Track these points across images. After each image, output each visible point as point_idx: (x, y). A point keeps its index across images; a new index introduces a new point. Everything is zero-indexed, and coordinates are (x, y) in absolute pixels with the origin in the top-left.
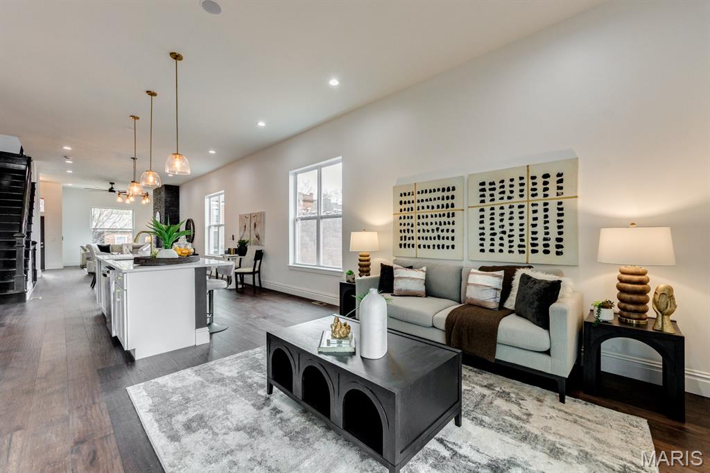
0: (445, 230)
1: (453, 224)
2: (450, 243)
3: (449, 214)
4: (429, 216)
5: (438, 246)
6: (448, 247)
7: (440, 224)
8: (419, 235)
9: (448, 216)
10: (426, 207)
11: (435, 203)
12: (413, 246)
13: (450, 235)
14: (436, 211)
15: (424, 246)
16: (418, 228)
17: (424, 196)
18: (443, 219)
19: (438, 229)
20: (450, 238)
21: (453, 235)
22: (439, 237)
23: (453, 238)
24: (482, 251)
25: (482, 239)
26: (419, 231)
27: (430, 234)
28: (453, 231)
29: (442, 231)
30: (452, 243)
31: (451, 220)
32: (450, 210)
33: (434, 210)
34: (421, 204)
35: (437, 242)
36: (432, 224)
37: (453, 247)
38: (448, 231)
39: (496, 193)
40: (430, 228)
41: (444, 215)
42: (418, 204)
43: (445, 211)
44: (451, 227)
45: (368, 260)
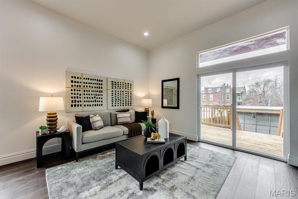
0: (98, 98)
1: (102, 95)
2: (100, 103)
3: (100, 91)
4: (91, 91)
5: (95, 105)
6: (100, 105)
7: (96, 95)
8: (84, 100)
9: (100, 92)
10: (88, 87)
11: (94, 85)
12: (81, 105)
13: (101, 100)
14: (94, 89)
15: (88, 105)
16: (84, 96)
17: (88, 81)
18: (97, 93)
19: (95, 97)
20: (101, 101)
21: (102, 100)
22: (95, 101)
23: (102, 101)
24: (113, 106)
25: (113, 102)
26: (85, 98)
27: (91, 99)
28: (102, 98)
29: (97, 98)
30: (102, 103)
31: (101, 93)
32: (101, 89)
33: (93, 88)
34: (85, 85)
35: (94, 103)
36: (92, 95)
37: (102, 105)
38: (99, 98)
39: (117, 86)
40: (91, 96)
41: (98, 91)
42: (84, 84)
43: (98, 89)
44: (101, 97)
45: (56, 117)
